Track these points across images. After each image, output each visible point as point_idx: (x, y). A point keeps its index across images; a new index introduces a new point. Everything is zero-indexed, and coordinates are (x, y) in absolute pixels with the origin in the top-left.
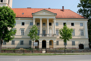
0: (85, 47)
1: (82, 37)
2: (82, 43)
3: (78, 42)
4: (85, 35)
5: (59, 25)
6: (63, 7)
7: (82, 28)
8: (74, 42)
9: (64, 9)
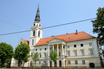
0: (95, 65)
1: (92, 56)
2: (92, 62)
3: (88, 61)
4: (95, 53)
5: (70, 47)
6: (77, 30)
7: (91, 47)
8: (84, 61)
9: (78, 32)
